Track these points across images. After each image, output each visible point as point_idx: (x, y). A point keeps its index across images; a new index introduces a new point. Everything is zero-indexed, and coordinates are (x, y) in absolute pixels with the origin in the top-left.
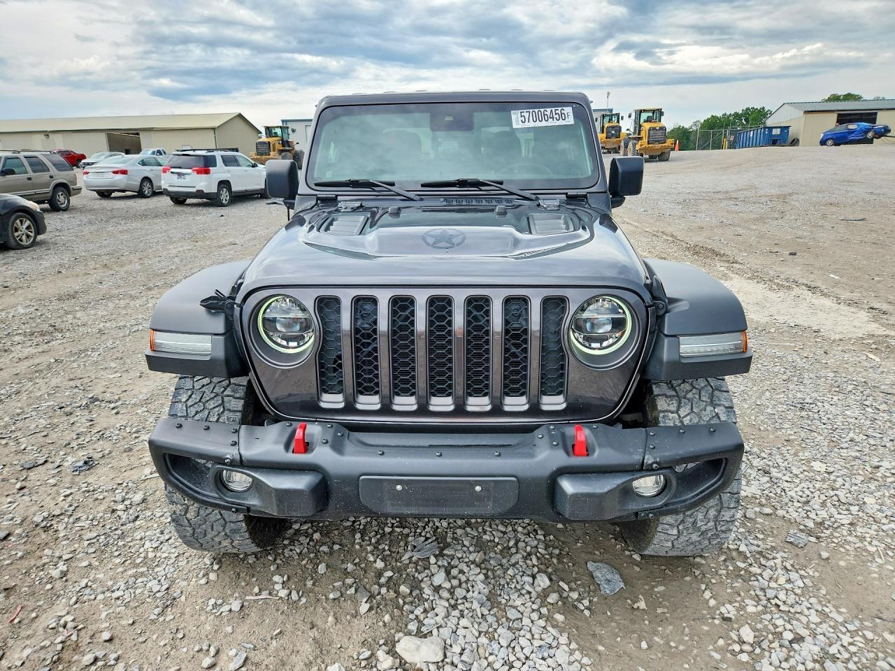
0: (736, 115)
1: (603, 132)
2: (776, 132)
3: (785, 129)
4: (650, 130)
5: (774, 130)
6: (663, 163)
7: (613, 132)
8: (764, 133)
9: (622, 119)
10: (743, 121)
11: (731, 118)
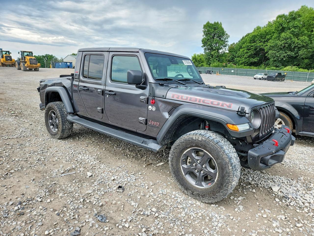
0: (43, 56)
1: (3, 58)
2: (69, 64)
3: (71, 63)
4: (30, 59)
5: (68, 63)
6: (37, 72)
7: (9, 58)
8: (65, 64)
9: (11, 53)
10: (46, 58)
11: (42, 57)
